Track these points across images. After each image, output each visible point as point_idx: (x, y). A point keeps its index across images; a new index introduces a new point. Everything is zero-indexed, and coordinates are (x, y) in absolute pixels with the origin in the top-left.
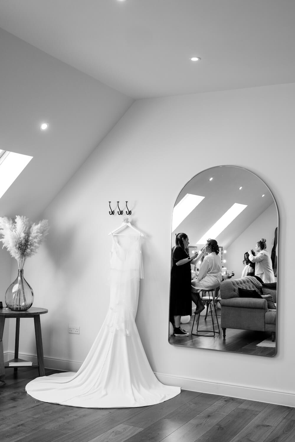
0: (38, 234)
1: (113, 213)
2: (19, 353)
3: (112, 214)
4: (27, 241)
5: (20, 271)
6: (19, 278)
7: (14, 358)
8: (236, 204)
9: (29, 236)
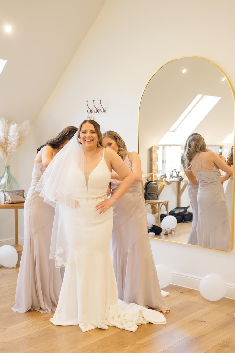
0: (15, 133)
1: (91, 111)
2: (19, 238)
3: (91, 113)
4: (7, 139)
5: (6, 167)
6: (6, 174)
7: (15, 243)
8: (199, 94)
9: (8, 135)
